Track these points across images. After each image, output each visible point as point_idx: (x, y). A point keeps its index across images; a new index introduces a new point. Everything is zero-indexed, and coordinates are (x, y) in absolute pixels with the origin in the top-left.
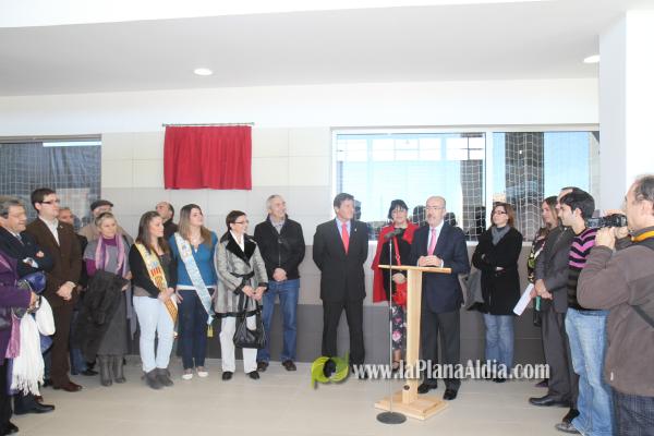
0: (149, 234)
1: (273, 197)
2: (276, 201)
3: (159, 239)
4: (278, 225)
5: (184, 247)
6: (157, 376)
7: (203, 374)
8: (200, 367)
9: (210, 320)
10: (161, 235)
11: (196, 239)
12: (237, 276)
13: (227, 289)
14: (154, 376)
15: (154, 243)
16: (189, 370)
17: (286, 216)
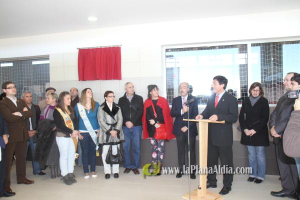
0: (64, 103)
1: (128, 83)
2: (129, 85)
3: (68, 106)
4: (130, 98)
5: (82, 111)
6: (69, 178)
7: (94, 176)
8: (93, 172)
9: (97, 148)
10: (69, 104)
11: (89, 106)
12: (108, 124)
13: (103, 131)
14: (67, 178)
15: (66, 108)
16: (87, 174)
17: (135, 93)
